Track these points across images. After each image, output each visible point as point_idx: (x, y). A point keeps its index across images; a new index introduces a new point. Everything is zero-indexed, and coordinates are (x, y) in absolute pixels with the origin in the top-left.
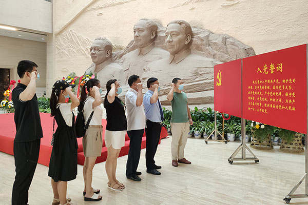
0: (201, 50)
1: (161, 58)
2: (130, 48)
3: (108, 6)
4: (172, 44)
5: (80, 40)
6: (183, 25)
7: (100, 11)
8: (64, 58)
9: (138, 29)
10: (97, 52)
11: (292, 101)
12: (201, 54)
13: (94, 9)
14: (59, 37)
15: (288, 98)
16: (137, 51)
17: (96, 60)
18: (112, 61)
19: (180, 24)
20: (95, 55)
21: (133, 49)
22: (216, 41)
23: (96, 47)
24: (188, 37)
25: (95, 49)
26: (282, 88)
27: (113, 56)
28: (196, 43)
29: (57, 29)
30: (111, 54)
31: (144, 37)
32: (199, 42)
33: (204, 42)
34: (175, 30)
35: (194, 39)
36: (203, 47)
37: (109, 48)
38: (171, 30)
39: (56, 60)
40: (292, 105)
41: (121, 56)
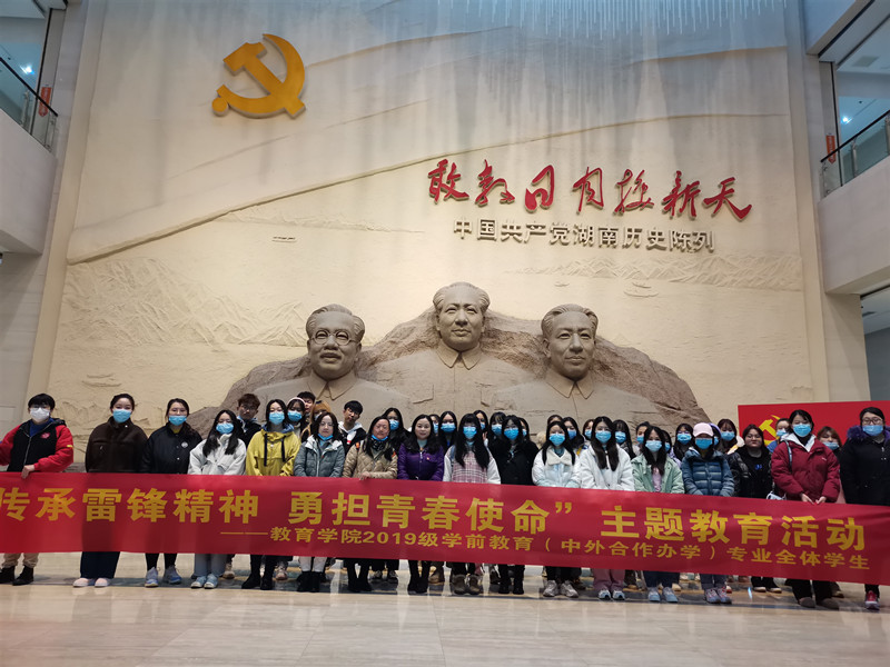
3: (318, 226)
4: (582, 355)
6: (593, 319)
7: (286, 232)
8: (108, 344)
9: (466, 306)
10: (344, 344)
13: (262, 221)
19: (588, 314)
23: (341, 330)
25: (337, 336)
28: (601, 360)
32: (608, 359)
36: (615, 369)
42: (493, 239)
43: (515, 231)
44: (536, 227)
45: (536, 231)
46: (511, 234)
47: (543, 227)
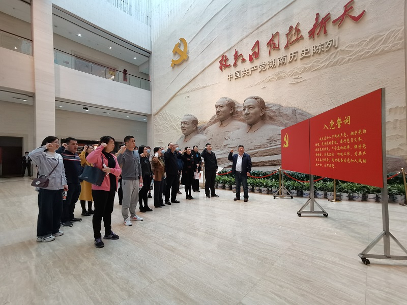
0: (274, 120)
1: (239, 129)
2: (213, 122)
3: (194, 90)
4: (249, 116)
5: (172, 118)
6: (258, 100)
7: (187, 95)
8: (160, 133)
9: (219, 105)
10: (186, 126)
11: (362, 153)
12: (274, 124)
13: (183, 93)
14: (156, 116)
15: (358, 150)
16: (218, 123)
17: (185, 132)
18: (198, 133)
19: (256, 99)
20: (185, 128)
21: (215, 122)
22: (287, 113)
24: (263, 110)
25: (184, 123)
26: (350, 141)
27: (198, 129)
28: (269, 115)
29: (154, 111)
30: (197, 127)
31: (224, 112)
33: (276, 114)
34: (251, 104)
35: (267, 112)
36: (275, 118)
37: (195, 122)
38: (248, 104)
39: (155, 134)
40: (362, 158)
41: (205, 129)
42: (239, 78)
43: (246, 72)
44: (253, 68)
45: (254, 69)
46: (245, 74)
47: (256, 67)
